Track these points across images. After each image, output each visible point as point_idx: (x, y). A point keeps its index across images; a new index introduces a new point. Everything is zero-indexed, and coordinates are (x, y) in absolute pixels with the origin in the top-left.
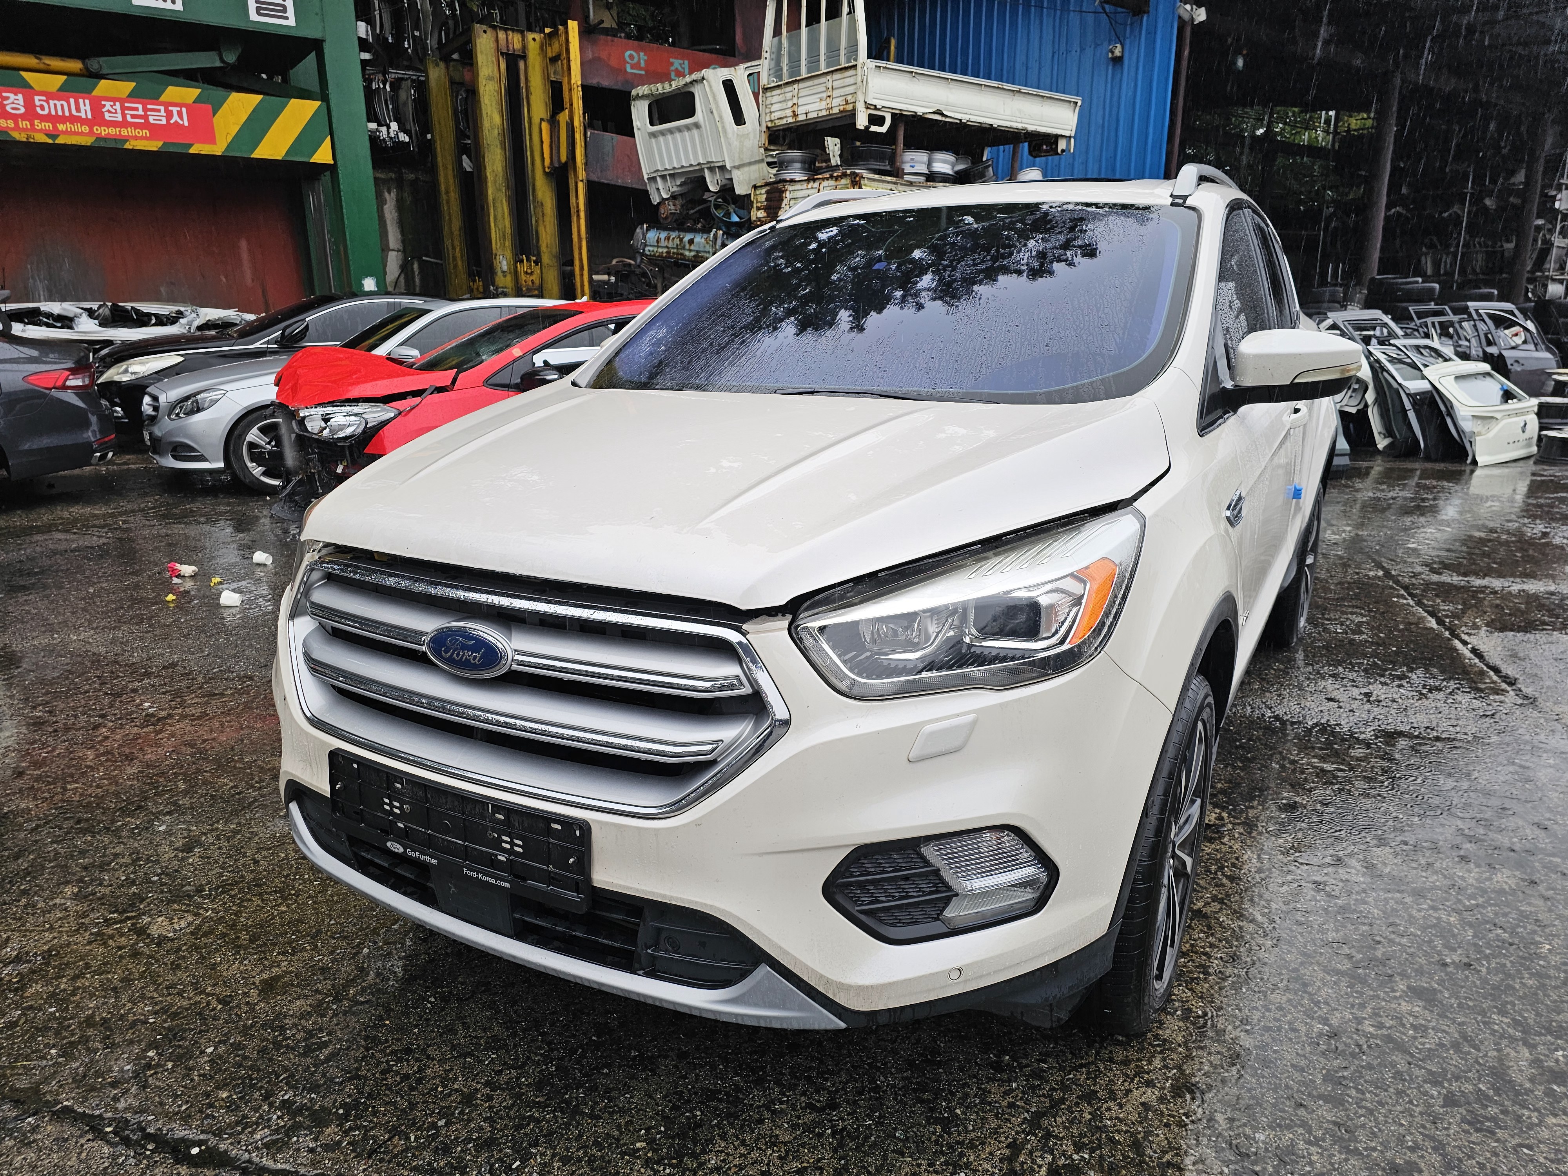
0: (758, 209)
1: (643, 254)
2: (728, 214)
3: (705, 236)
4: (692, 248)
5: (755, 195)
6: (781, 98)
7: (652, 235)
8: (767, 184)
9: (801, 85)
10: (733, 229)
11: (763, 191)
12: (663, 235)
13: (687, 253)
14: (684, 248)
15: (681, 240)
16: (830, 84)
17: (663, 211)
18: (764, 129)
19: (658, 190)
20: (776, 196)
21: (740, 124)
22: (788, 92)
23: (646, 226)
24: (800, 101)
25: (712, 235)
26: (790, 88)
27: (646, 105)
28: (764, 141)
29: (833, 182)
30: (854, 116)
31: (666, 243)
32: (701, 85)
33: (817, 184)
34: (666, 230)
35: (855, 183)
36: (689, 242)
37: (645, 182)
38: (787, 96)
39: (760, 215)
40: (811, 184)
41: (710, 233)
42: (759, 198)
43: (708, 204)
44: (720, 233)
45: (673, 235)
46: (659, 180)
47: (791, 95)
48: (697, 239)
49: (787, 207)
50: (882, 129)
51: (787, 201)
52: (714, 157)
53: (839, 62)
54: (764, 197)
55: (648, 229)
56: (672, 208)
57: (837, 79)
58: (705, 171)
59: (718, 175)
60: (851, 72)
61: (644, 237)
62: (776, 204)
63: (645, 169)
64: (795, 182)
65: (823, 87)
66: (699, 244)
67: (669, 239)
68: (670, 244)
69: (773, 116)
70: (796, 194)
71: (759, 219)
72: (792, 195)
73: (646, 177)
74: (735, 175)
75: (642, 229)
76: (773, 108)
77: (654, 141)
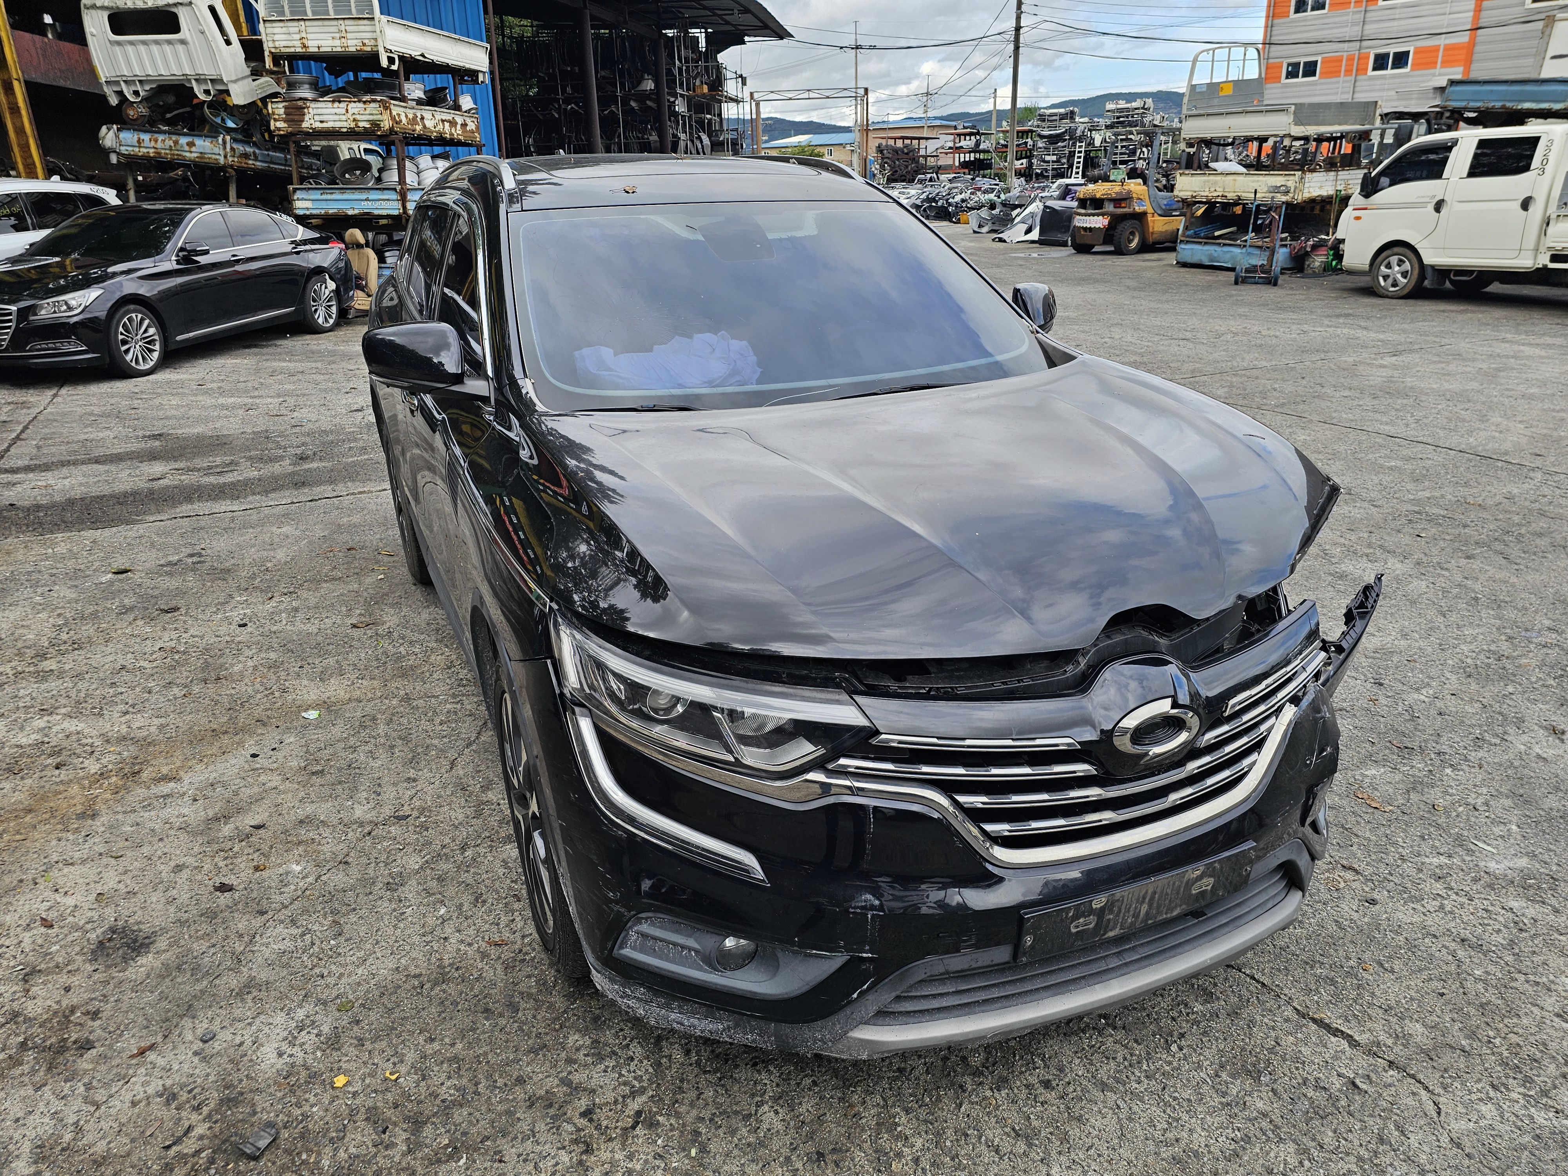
0: (275, 120)
1: (119, 153)
2: (223, 120)
3: (209, 140)
4: (193, 149)
5: (272, 108)
6: (284, 30)
7: (128, 136)
8: (284, 101)
9: (308, 23)
10: (233, 134)
11: (281, 105)
12: (146, 137)
13: (188, 154)
14: (181, 149)
15: (176, 143)
16: (343, 28)
17: (131, 113)
18: (266, 53)
19: (120, 93)
20: (296, 111)
21: (228, 42)
22: (293, 27)
23: (115, 127)
24: (309, 36)
25: (220, 139)
26: (295, 24)
27: (105, 15)
28: (269, 63)
29: (361, 105)
30: (375, 56)
31: (153, 144)
32: (188, 8)
33: (343, 105)
34: (145, 131)
35: (386, 108)
36: (188, 144)
37: (101, 84)
38: (292, 30)
39: (279, 125)
40: (336, 104)
41: (216, 137)
42: (276, 111)
43: (188, 109)
44: (228, 138)
45: (161, 137)
46: (122, 83)
47: (297, 29)
48: (199, 142)
49: (312, 121)
50: (395, 67)
51: (310, 116)
52: (208, 71)
53: (350, 12)
54: (282, 111)
55: (118, 130)
56: (143, 110)
57: (350, 26)
58: (193, 82)
59: (210, 87)
60: (366, 22)
61: (117, 137)
62: (296, 118)
63: (104, 73)
64: (314, 100)
65: (335, 29)
66: (204, 147)
67: (156, 141)
68: (159, 145)
69: (277, 44)
70: (319, 111)
71: (279, 129)
72: (315, 111)
73: (104, 80)
74: (233, 88)
75: (109, 129)
76: (276, 37)
77: (117, 48)
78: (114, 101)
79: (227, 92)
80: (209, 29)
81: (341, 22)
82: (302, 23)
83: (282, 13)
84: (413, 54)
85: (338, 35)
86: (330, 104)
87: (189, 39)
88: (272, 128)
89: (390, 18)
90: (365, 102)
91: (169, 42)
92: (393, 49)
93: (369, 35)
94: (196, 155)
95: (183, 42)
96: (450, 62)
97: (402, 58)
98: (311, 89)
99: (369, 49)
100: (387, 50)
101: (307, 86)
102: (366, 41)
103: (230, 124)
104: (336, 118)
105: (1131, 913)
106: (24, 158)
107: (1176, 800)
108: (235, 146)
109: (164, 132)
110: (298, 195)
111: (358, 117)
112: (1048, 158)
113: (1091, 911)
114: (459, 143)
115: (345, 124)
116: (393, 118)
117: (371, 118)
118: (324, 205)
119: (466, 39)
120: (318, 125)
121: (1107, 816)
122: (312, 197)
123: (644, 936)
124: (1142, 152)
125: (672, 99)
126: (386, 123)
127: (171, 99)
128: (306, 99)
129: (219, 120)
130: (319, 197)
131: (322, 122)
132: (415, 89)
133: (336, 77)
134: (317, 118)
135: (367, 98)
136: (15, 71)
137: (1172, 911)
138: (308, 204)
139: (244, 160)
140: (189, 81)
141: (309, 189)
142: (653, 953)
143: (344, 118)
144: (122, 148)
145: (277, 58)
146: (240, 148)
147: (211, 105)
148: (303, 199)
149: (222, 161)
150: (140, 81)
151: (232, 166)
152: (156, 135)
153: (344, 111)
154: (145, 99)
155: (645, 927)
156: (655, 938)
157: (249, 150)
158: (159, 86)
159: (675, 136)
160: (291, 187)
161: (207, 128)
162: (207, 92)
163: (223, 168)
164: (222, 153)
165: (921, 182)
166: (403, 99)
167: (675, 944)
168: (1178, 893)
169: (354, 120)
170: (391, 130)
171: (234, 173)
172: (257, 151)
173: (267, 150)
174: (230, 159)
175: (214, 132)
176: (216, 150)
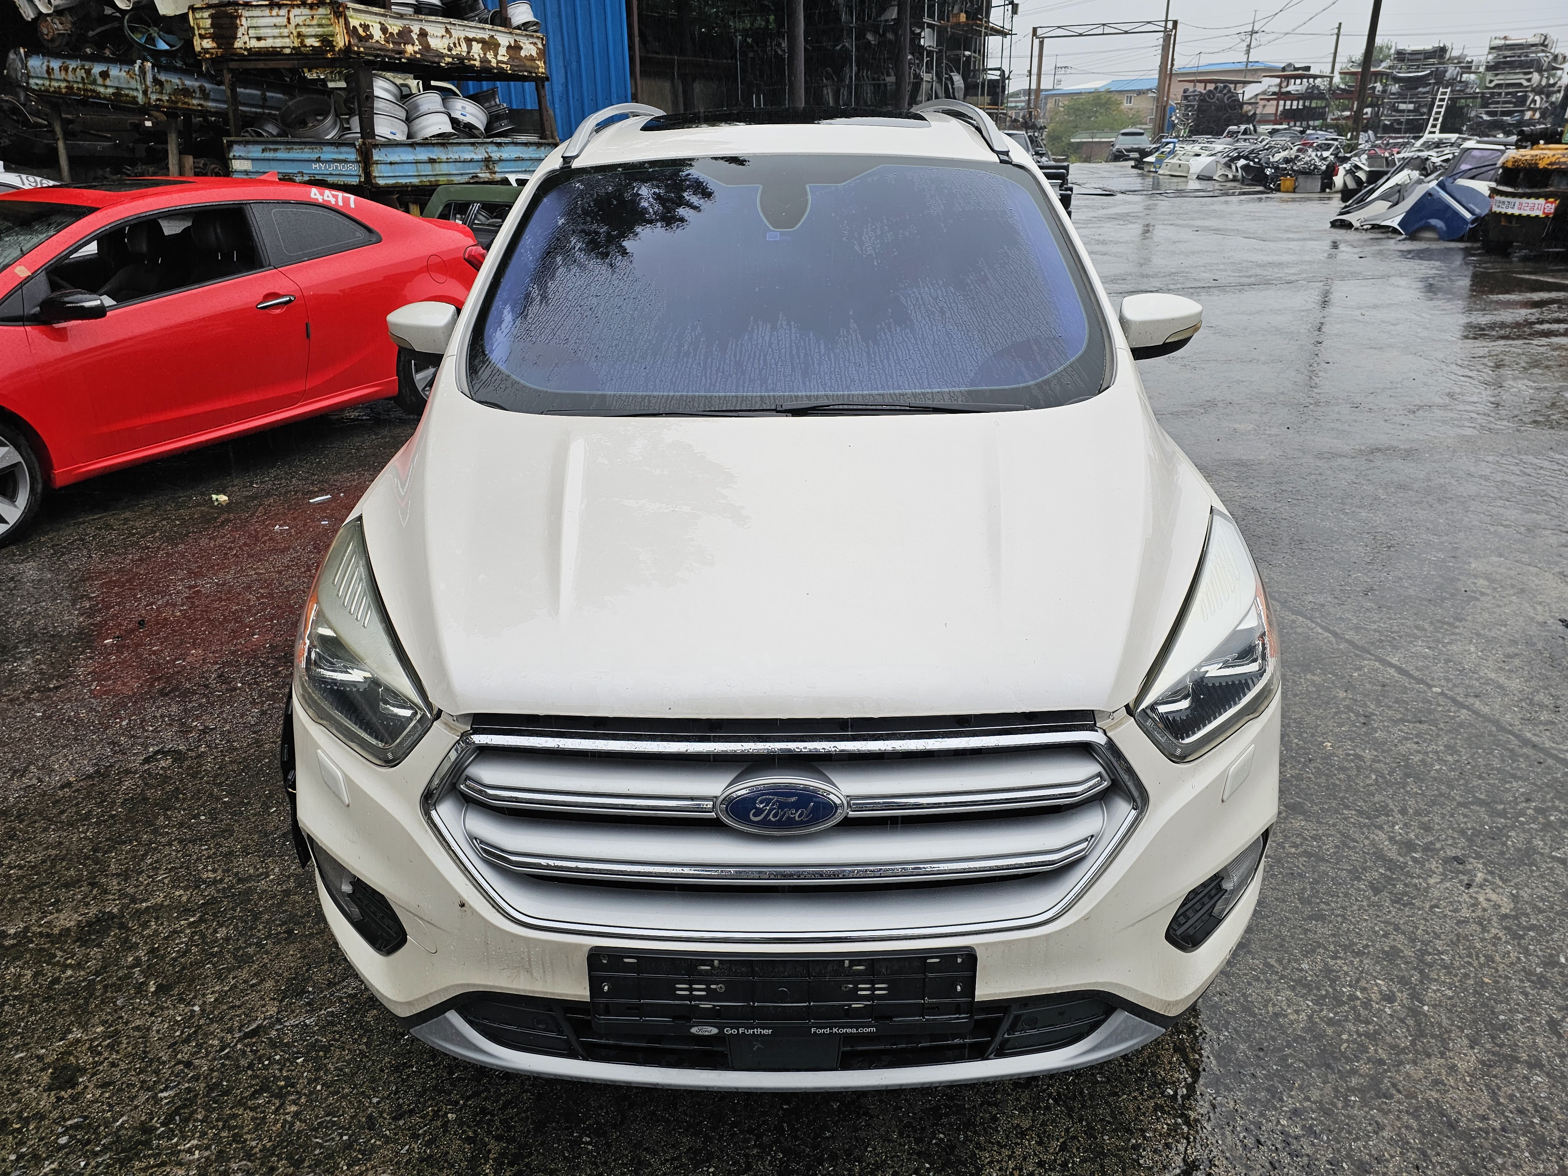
0: (202, 37)
1: (28, 89)
2: (151, 40)
3: (126, 68)
4: (108, 82)
5: (195, 19)
7: (36, 63)
8: (209, 6)
10: (164, 60)
11: (206, 14)
12: (56, 64)
13: (101, 90)
14: (94, 82)
15: (88, 72)
17: (44, 31)
19: (32, 2)
20: (225, 23)
23: (24, 50)
25: (140, 66)
29: (306, 11)
31: (63, 74)
33: (283, 12)
34: (57, 57)
35: (338, 15)
36: (102, 74)
39: (205, 45)
40: (277, 11)
42: (202, 23)
43: (116, 24)
44: (148, 65)
45: (72, 64)
48: (114, 71)
49: (246, 38)
51: (244, 30)
54: (208, 23)
55: (27, 55)
56: (59, 26)
61: (25, 64)
62: (227, 33)
64: (247, 5)
66: (119, 79)
67: (66, 69)
68: (70, 77)
70: (254, 22)
71: (206, 51)
72: (250, 23)
75: (16, 54)
78: (30, 16)
86: (267, 12)
88: (198, 49)
90: (311, 7)
94: (110, 91)
103: (162, 46)
104: (276, 32)
108: (162, 77)
109: (84, 57)
110: (237, 151)
111: (303, 30)
112: (1402, 106)
114: (501, 75)
115: (287, 42)
116: (354, 31)
117: (320, 31)
120: (254, 44)
122: (250, 155)
124: (1534, 101)
125: (918, 31)
126: (339, 39)
128: (238, 4)
130: (258, 155)
131: (259, 39)
134: (252, 33)
139: (182, 99)
141: (247, 143)
143: (285, 32)
144: (31, 81)
148: (240, 158)
149: (140, 97)
151: (157, 107)
152: (68, 62)
153: (284, 21)
157: (189, 83)
159: (917, 76)
160: (228, 139)
164: (141, 86)
165: (1232, 134)
169: (299, 35)
170: (348, 49)
171: (164, 118)
175: (130, 55)
176: (133, 84)
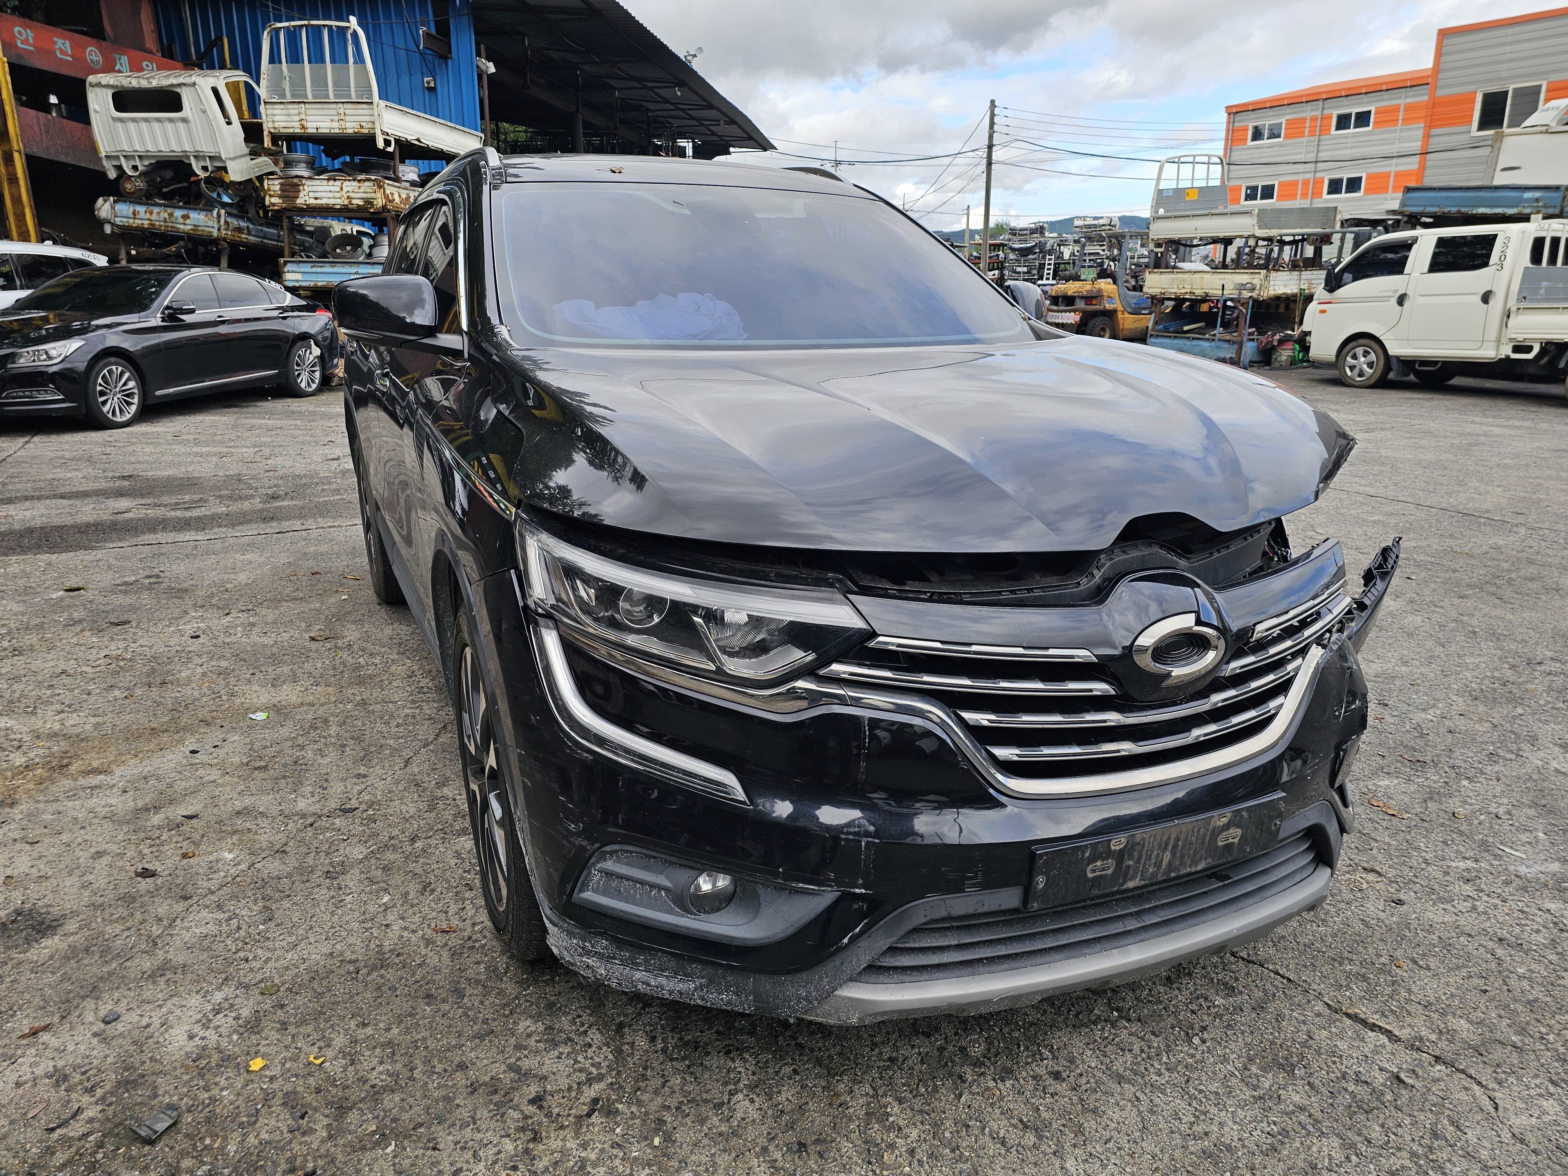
0: (270, 196)
1: (113, 224)
2: (219, 195)
3: (204, 213)
4: (188, 221)
5: (268, 185)
6: (284, 112)
7: (124, 208)
8: (280, 178)
9: (307, 106)
10: (230, 209)
11: (277, 182)
12: (141, 209)
13: (182, 227)
14: (175, 222)
15: (171, 215)
16: (342, 111)
17: (129, 186)
18: (266, 133)
19: (119, 168)
20: (291, 188)
21: (229, 123)
22: (293, 109)
23: (111, 199)
24: (309, 118)
25: (215, 213)
26: (296, 106)
27: (110, 93)
28: (267, 142)
29: (356, 183)
30: (372, 138)
31: (148, 216)
32: (192, 89)
33: (338, 183)
34: (141, 204)
35: (380, 187)
36: (182, 217)
37: (100, 159)
38: (292, 112)
39: (274, 201)
40: (331, 182)
41: (211, 211)
42: (272, 188)
43: (185, 184)
44: (223, 212)
45: (156, 210)
46: (122, 158)
47: (297, 112)
48: (193, 215)
49: (307, 198)
50: (390, 149)
51: (305, 193)
52: (206, 147)
53: (350, 96)
54: (278, 188)
55: (115, 202)
56: (140, 184)
57: (349, 109)
58: (192, 158)
59: (208, 163)
60: (364, 106)
61: (113, 208)
62: (291, 194)
63: (104, 147)
64: (310, 178)
65: (334, 112)
66: (198, 220)
67: (151, 213)
68: (154, 217)
69: (276, 125)
70: (314, 188)
71: (274, 205)
72: (311, 188)
73: (104, 154)
74: (230, 165)
75: (105, 201)
76: (276, 118)
77: (119, 125)
78: (112, 174)
79: (225, 169)
80: (211, 109)
81: (341, 105)
82: (302, 105)
83: (283, 96)
84: (409, 138)
85: (336, 118)
86: (325, 182)
87: (190, 117)
88: (267, 203)
89: (389, 104)
90: (359, 181)
91: (171, 120)
92: (390, 131)
93: (367, 118)
94: (190, 227)
95: (184, 120)
96: (445, 148)
97: (398, 141)
98: (308, 167)
99: (366, 131)
100: (384, 133)
101: (303, 165)
102: (364, 124)
103: (226, 199)
104: (331, 195)
105: (1153, 861)
106: (18, 227)
107: (1199, 736)
108: (229, 220)
109: (160, 205)
110: (289, 268)
111: (352, 195)
112: (1018, 269)
113: (1109, 854)
115: (339, 201)
116: (386, 197)
117: (365, 196)
118: (314, 278)
119: (462, 128)
120: (312, 201)
121: (1126, 748)
122: (302, 270)
123: (609, 874)
126: (380, 201)
127: (169, 174)
128: (302, 177)
129: (215, 195)
130: (309, 270)
131: (316, 199)
132: (409, 172)
133: (333, 160)
134: (311, 195)
135: (363, 177)
136: (16, 143)
137: (1197, 865)
138: (298, 276)
139: (237, 234)
140: (188, 157)
141: (300, 262)
142: (617, 894)
143: (338, 195)
144: (117, 219)
145: (276, 138)
146: (234, 222)
147: (207, 180)
148: (293, 272)
149: (215, 233)
150: (140, 157)
151: (225, 239)
152: (151, 208)
153: (338, 189)
154: (143, 174)
155: (609, 865)
156: (620, 877)
157: (243, 224)
158: (158, 162)
160: (282, 260)
161: (203, 202)
162: (205, 168)
163: (215, 241)
164: (216, 226)
166: (397, 179)
167: (643, 883)
168: (1203, 843)
169: (348, 197)
170: (384, 207)
171: (226, 245)
172: (251, 226)
173: (261, 225)
174: (224, 232)
175: (209, 205)
176: (210, 223)
